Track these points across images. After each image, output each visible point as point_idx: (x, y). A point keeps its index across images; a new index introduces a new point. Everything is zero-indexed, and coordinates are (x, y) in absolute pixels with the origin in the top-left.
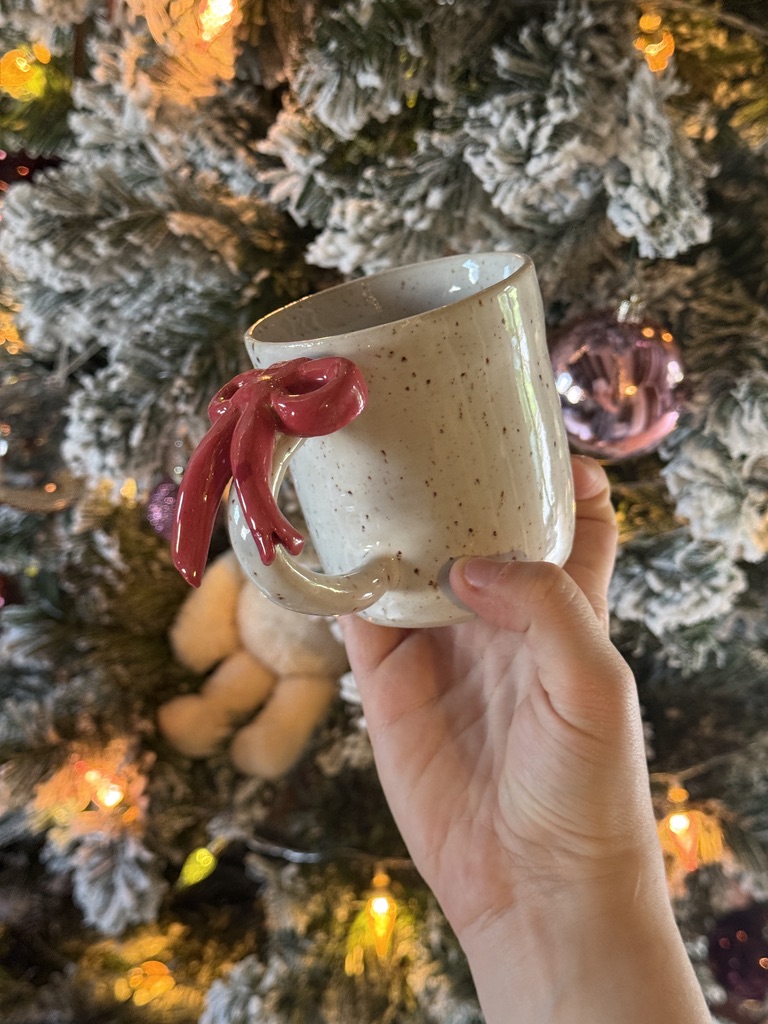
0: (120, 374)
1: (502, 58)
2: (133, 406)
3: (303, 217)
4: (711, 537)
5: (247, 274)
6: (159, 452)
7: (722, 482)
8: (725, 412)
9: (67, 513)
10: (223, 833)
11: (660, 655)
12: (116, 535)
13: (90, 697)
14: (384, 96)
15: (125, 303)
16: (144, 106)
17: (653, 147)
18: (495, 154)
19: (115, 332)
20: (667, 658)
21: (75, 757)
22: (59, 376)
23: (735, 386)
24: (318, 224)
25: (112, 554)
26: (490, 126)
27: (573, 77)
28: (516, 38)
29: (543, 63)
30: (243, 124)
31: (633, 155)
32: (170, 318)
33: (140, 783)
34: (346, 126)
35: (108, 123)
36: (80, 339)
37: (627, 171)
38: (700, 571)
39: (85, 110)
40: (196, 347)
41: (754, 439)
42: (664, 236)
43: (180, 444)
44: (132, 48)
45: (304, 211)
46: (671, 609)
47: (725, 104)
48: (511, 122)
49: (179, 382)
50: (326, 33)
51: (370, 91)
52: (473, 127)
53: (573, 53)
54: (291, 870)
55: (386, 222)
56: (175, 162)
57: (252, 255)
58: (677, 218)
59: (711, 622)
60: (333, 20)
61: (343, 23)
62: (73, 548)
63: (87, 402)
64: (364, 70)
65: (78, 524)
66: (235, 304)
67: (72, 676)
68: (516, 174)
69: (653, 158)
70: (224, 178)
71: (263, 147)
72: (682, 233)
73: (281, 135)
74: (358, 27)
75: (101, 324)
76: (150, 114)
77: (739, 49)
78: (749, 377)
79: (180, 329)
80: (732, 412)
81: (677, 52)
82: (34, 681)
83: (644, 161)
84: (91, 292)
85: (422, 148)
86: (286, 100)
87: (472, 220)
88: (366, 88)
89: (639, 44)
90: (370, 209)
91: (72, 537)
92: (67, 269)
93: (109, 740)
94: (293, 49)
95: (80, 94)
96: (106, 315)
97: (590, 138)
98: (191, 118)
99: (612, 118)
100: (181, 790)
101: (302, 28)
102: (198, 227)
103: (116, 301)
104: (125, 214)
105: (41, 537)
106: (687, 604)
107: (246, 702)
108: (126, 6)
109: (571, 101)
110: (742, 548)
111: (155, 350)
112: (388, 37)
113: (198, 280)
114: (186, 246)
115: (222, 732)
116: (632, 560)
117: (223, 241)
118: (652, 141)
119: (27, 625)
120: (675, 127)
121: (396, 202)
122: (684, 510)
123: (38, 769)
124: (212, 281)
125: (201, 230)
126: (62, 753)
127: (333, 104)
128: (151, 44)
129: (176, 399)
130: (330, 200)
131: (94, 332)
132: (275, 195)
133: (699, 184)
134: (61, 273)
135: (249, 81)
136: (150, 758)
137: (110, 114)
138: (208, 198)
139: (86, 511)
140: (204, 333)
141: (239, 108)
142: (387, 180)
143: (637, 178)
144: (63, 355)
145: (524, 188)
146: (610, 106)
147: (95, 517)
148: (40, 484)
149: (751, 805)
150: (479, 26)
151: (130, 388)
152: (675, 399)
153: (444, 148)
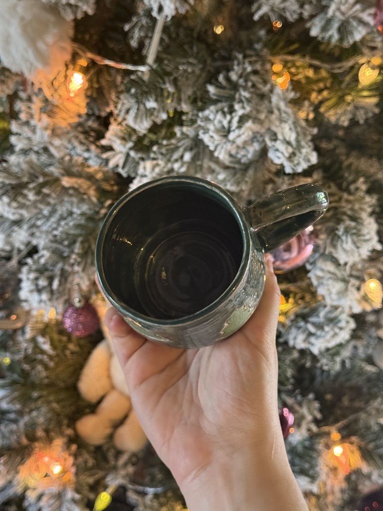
0: (45, 256)
1: (211, 89)
2: (52, 271)
3: (126, 172)
4: (335, 303)
5: (101, 203)
6: (67, 291)
7: (337, 277)
8: (335, 242)
9: (23, 329)
10: (114, 482)
11: (319, 365)
12: (48, 337)
13: (41, 420)
14: (159, 112)
15: (43, 224)
16: (46, 129)
17: (285, 122)
18: (214, 132)
19: (39, 238)
20: (322, 366)
21: (37, 450)
22: (14, 262)
23: (337, 229)
24: (133, 175)
25: (47, 347)
26: (210, 120)
27: (245, 94)
28: (217, 80)
29: (231, 90)
30: (93, 134)
31: (277, 126)
32: (66, 227)
33: (71, 460)
34: (143, 127)
35: (29, 139)
36: (22, 243)
37: (275, 134)
38: (332, 321)
39: (17, 134)
40: (80, 239)
41: (350, 253)
42: (296, 162)
43: (76, 287)
44: (37, 104)
45: (126, 169)
46: (321, 340)
47: (316, 102)
48: (219, 116)
49: (74, 256)
50: (129, 85)
51: (152, 110)
52: (202, 121)
53: (244, 84)
54: (150, 496)
55: (166, 170)
56: (62, 154)
57: (103, 194)
58: (301, 153)
59: (340, 345)
60: (132, 80)
61: (137, 80)
62: (27, 346)
63: (30, 271)
64: (149, 100)
65: (29, 334)
66: (97, 217)
67: (31, 411)
68: (224, 140)
69: (286, 127)
70: (86, 159)
71: (104, 142)
72: (304, 160)
73: (112, 136)
74: (144, 81)
75: (32, 235)
76: (49, 132)
77: (320, 76)
78: (343, 224)
79: (72, 232)
80: (337, 241)
81: (292, 80)
82: (12, 416)
83: (282, 129)
84: (26, 220)
85: (178, 134)
86: (112, 120)
87: (205, 165)
88: (150, 110)
89: (274, 78)
90: (157, 165)
91: (26, 341)
92: (15, 208)
93: (53, 440)
94: (113, 96)
95: (14, 127)
96: (34, 230)
97: (256, 121)
98: (68, 133)
99: (265, 111)
100: (91, 462)
101: (116, 86)
102: (76, 183)
103: (39, 223)
104: (41, 180)
105: (11, 343)
106: (328, 337)
107: (118, 415)
108: (33, 84)
109: (245, 105)
110: (351, 308)
111: (61, 243)
112: (158, 85)
113: (78, 208)
114: (71, 192)
115: (108, 431)
116: (300, 320)
117: (89, 188)
118: (285, 119)
119: (7, 388)
120: (295, 114)
121: (169, 160)
122: (321, 291)
123: (18, 459)
124: (85, 208)
125: (78, 184)
126: (30, 449)
127: (136, 117)
128: (46, 101)
129: (73, 265)
130: (138, 163)
131: (30, 239)
132: (111, 164)
133: (309, 138)
134: (13, 210)
135: (93, 114)
136: (74, 447)
137: (30, 134)
138: (80, 169)
139: (32, 327)
140: (83, 232)
141: (90, 127)
142: (164, 151)
143: (280, 136)
144: (15, 252)
145: (229, 146)
146: (264, 106)
147: (36, 330)
148: (8, 316)
149: (371, 437)
150: (199, 76)
151: (50, 262)
152: (310, 239)
153: (189, 133)
